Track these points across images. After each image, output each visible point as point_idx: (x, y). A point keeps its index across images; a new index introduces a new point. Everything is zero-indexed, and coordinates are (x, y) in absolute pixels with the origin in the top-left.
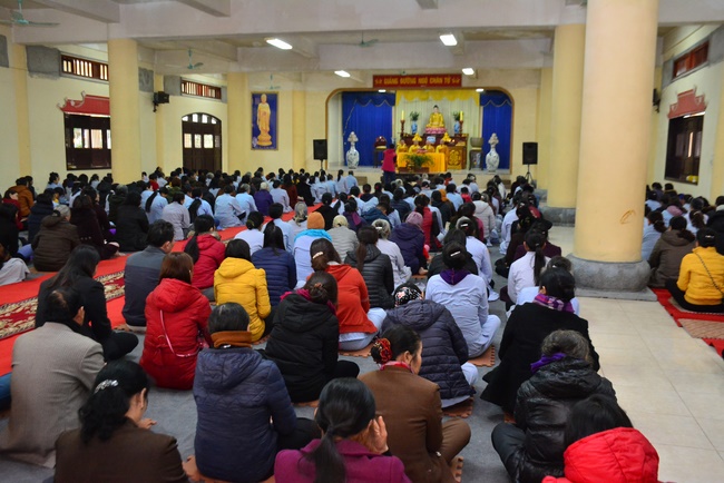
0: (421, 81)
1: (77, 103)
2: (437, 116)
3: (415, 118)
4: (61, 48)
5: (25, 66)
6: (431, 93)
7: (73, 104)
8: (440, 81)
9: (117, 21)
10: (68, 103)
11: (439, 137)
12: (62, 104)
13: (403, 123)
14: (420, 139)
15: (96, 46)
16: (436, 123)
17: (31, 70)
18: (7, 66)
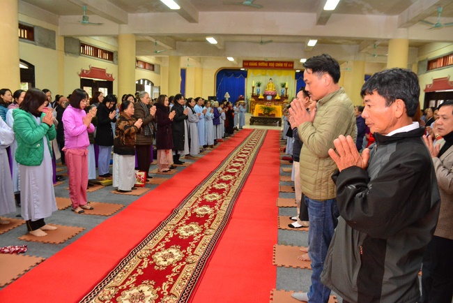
0: (270, 64)
1: (87, 71)
2: (271, 85)
3: (259, 85)
4: (81, 39)
5: (63, 49)
6: (268, 72)
7: (85, 72)
8: (281, 65)
9: (127, 23)
10: (83, 71)
11: (274, 96)
12: (80, 72)
13: (253, 88)
14: (263, 97)
15: (97, 38)
16: (270, 88)
17: (66, 52)
18: (55, 49)
